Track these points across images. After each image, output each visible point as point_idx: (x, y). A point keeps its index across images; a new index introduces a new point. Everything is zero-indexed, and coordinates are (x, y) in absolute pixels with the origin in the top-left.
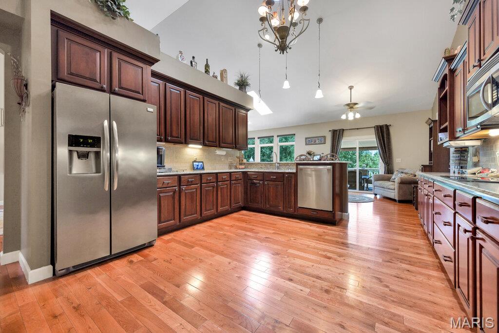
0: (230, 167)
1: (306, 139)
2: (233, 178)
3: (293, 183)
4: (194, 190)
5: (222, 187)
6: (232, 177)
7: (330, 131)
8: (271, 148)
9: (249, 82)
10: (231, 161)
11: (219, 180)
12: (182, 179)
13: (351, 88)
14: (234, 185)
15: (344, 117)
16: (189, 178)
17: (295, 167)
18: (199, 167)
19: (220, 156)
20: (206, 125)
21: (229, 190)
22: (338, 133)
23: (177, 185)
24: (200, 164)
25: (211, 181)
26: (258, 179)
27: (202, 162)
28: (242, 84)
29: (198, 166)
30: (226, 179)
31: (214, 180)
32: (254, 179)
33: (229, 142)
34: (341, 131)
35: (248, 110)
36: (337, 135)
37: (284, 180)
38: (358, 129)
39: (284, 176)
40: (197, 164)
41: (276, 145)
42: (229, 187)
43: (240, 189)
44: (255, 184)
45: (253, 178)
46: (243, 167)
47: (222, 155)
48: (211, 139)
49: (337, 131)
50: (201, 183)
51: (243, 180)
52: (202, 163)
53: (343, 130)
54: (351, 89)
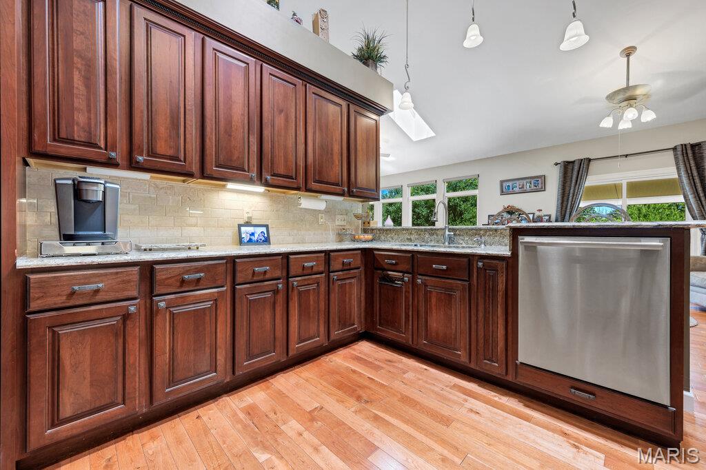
0: (341, 237)
1: (502, 182)
2: (336, 265)
3: (501, 287)
4: (208, 305)
5: (302, 289)
6: (332, 263)
7: (556, 164)
8: (430, 205)
9: (384, 51)
10: (343, 223)
11: (292, 273)
12: (159, 276)
13: (629, 52)
14: (340, 283)
15: (607, 123)
16: (188, 272)
17: (507, 240)
18: (255, 238)
19: (315, 212)
20: (266, 133)
21: (322, 297)
22: (576, 168)
23: (135, 293)
24: (259, 230)
25: (268, 276)
26: (399, 268)
27: (267, 226)
28: (369, 56)
29: (253, 234)
30: (315, 269)
31: (278, 273)
32: (389, 267)
33: (332, 179)
34: (586, 162)
35: (380, 111)
36: (572, 172)
37: (470, 275)
38: (626, 156)
39: (470, 264)
40: (251, 229)
41: (441, 197)
42: (323, 288)
43: (356, 293)
44: (392, 280)
45: (386, 267)
46: (369, 237)
47: (320, 211)
48: (282, 171)
49: (573, 162)
50: (234, 284)
51: (362, 269)
52: (264, 229)
53: (589, 160)
54: (628, 56)
